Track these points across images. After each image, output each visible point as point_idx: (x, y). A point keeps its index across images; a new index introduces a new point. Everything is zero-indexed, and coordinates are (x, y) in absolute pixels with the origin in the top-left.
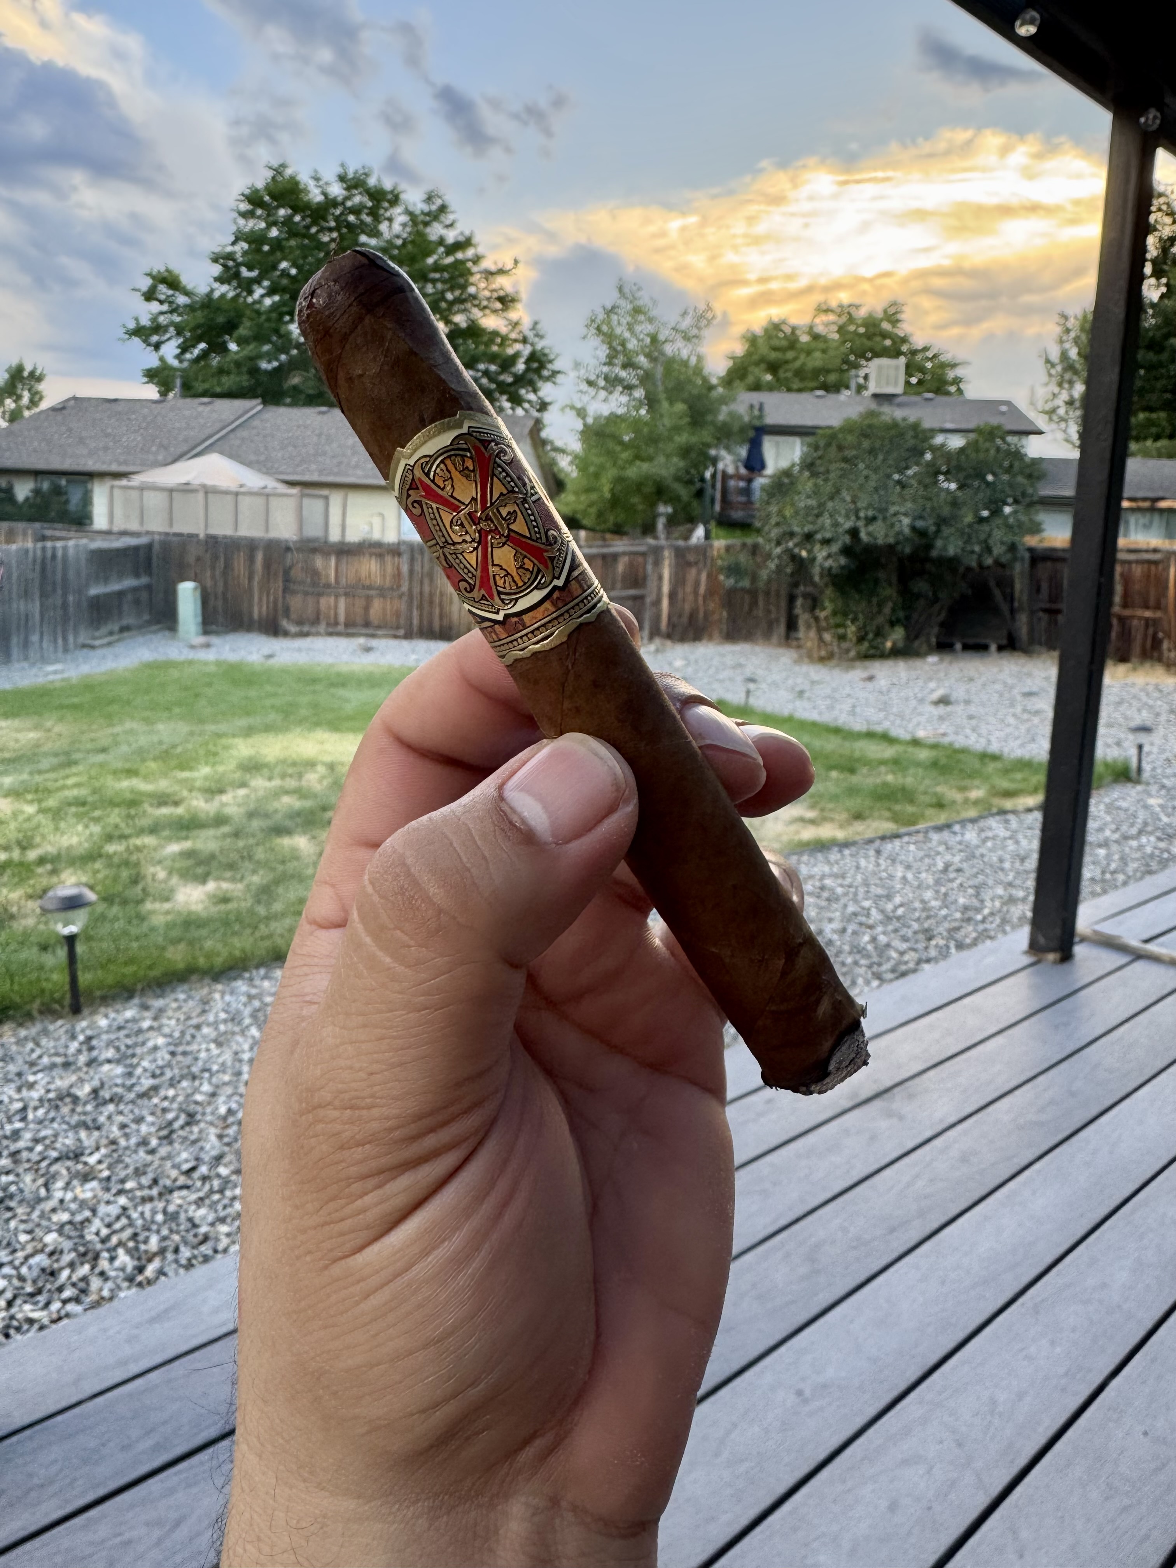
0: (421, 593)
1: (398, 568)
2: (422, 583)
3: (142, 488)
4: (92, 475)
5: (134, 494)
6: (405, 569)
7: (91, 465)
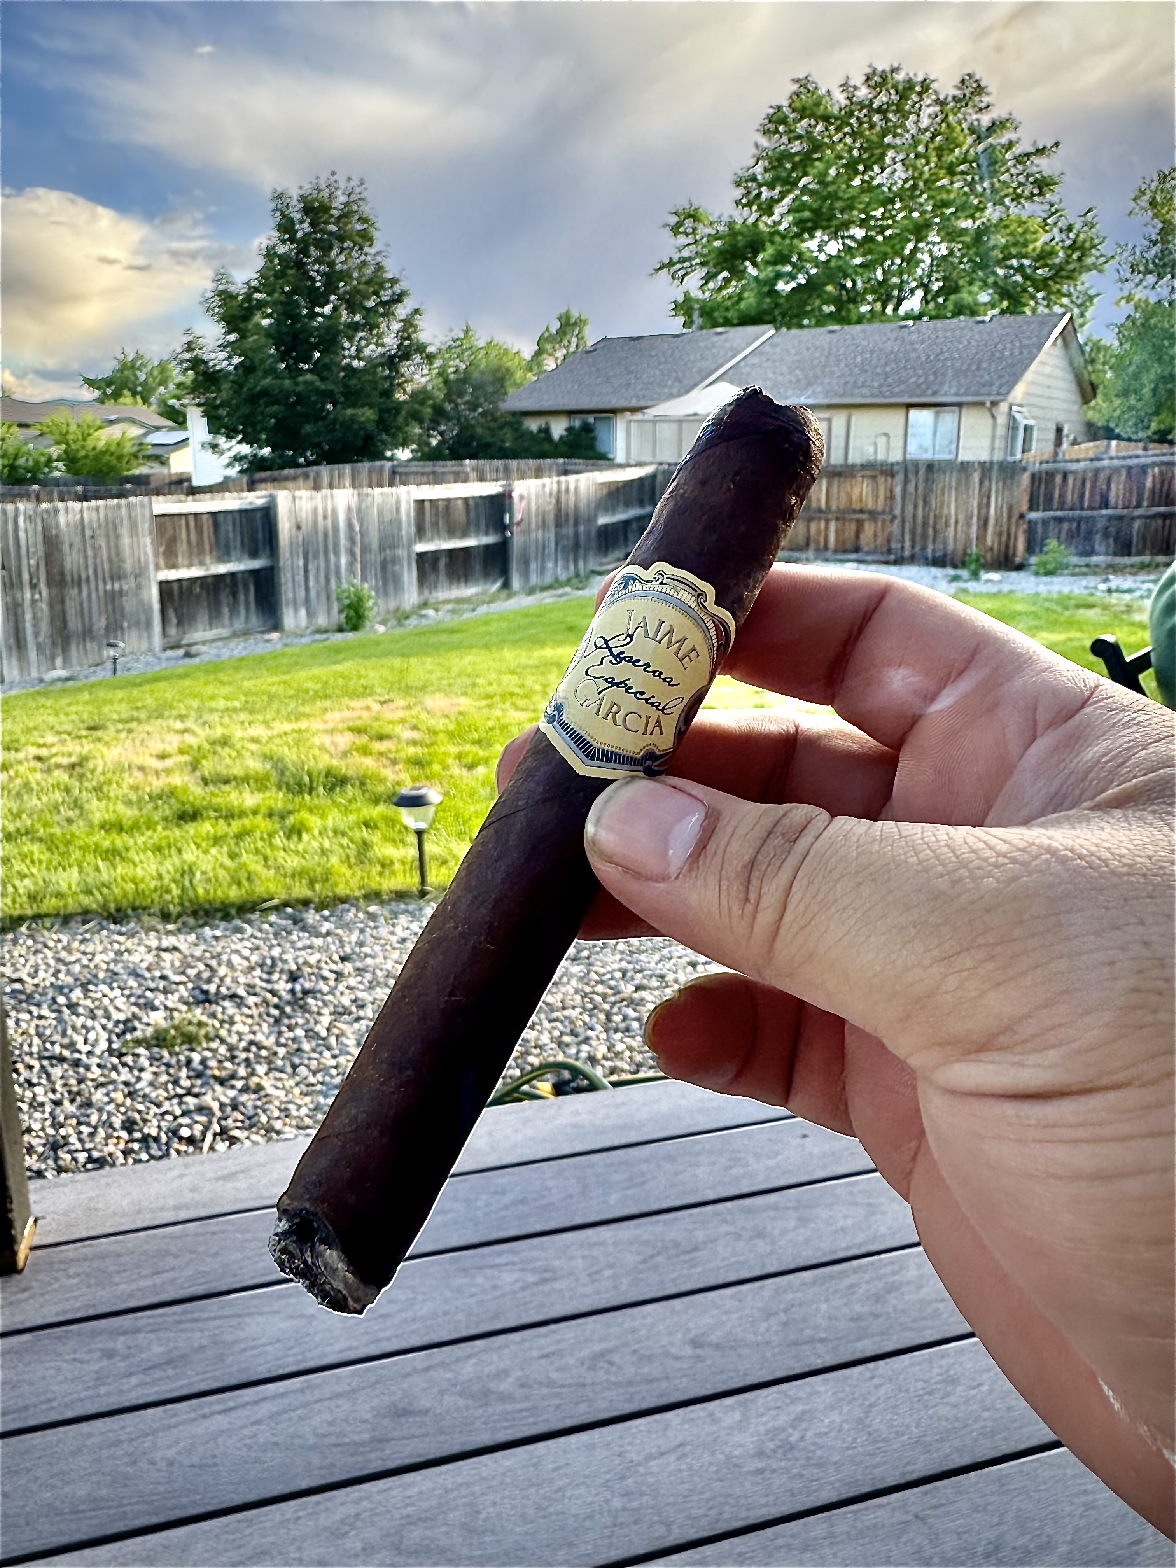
0: (914, 517)
1: (891, 491)
2: (916, 507)
3: (655, 421)
4: (614, 411)
5: (649, 426)
6: (898, 490)
7: (614, 402)
